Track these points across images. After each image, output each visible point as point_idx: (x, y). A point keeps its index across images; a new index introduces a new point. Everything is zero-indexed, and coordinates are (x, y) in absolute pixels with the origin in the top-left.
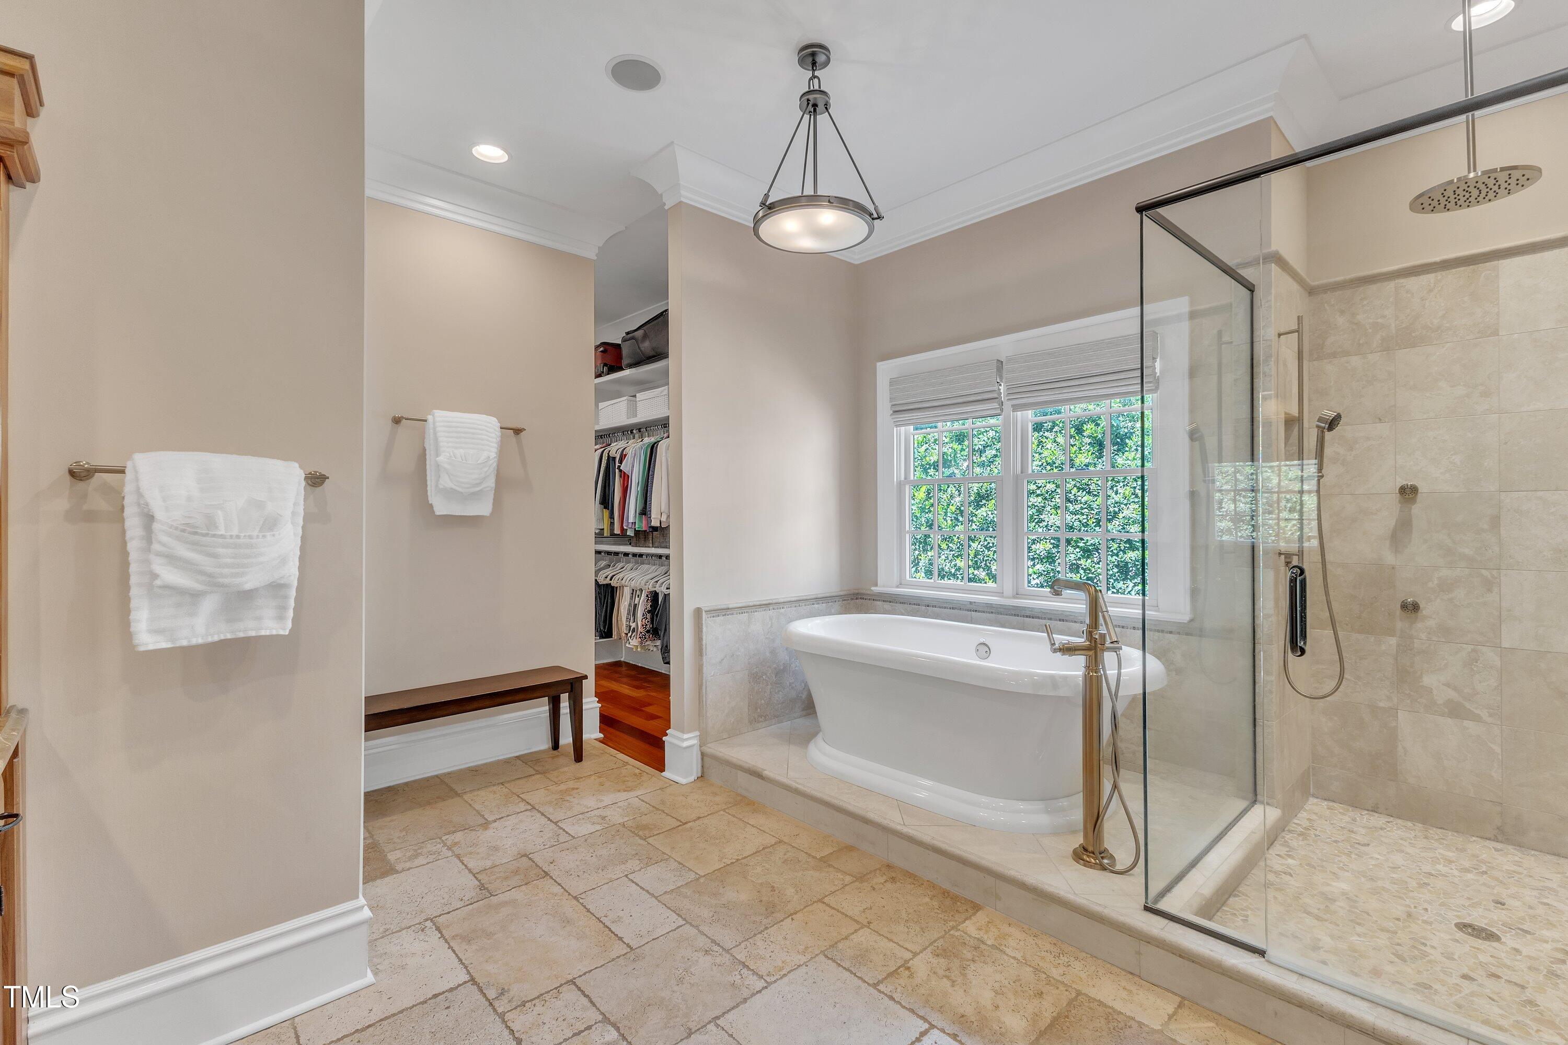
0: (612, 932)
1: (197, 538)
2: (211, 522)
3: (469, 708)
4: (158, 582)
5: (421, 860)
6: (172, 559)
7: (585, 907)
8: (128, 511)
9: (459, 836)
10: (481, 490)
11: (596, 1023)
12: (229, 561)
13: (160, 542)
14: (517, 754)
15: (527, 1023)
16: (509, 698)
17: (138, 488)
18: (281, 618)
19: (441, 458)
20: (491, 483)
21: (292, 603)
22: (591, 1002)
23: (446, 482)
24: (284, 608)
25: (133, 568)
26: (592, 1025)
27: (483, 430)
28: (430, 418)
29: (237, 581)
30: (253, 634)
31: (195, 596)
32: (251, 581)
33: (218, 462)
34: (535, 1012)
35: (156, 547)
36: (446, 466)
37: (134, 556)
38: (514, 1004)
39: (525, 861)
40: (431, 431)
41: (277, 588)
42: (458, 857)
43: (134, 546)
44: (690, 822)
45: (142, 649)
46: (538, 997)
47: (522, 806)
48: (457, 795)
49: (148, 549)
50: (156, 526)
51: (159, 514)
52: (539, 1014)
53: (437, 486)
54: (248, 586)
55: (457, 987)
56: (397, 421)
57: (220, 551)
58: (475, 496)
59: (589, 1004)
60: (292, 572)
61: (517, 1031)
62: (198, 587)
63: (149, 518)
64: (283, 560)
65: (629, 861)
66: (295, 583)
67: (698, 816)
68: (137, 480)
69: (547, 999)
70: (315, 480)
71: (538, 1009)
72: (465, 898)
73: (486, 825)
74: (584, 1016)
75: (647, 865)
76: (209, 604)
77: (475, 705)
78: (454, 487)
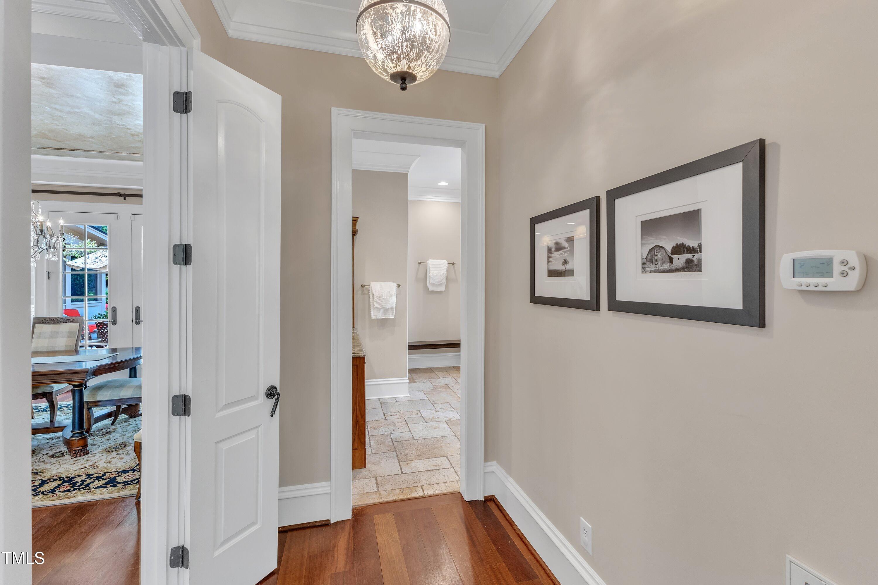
1: (380, 298)
2: (382, 296)
3: (437, 347)
4: (375, 306)
5: (422, 382)
6: (377, 302)
8: (370, 293)
9: (432, 379)
10: (441, 283)
12: (385, 303)
13: (375, 299)
14: (453, 366)
16: (448, 346)
17: (372, 289)
18: (393, 315)
19: (431, 274)
20: (444, 281)
21: (394, 312)
23: (432, 281)
24: (393, 313)
25: (371, 304)
27: (442, 265)
28: (428, 262)
29: (386, 307)
30: (388, 317)
31: (380, 309)
32: (388, 307)
33: (383, 283)
35: (374, 300)
36: (431, 276)
37: (371, 301)
39: (446, 386)
40: (428, 266)
41: (392, 308)
42: (431, 383)
43: (371, 300)
45: (372, 318)
47: (450, 376)
48: (434, 372)
49: (373, 300)
50: (374, 296)
51: (375, 294)
53: (429, 282)
54: (388, 308)
55: (424, 399)
56: (420, 263)
57: (384, 301)
58: (440, 285)
60: (394, 305)
62: (380, 308)
63: (373, 295)
64: (393, 303)
66: (395, 308)
68: (371, 287)
70: (399, 286)
72: (431, 389)
73: (439, 378)
76: (382, 311)
77: (439, 347)
78: (434, 283)
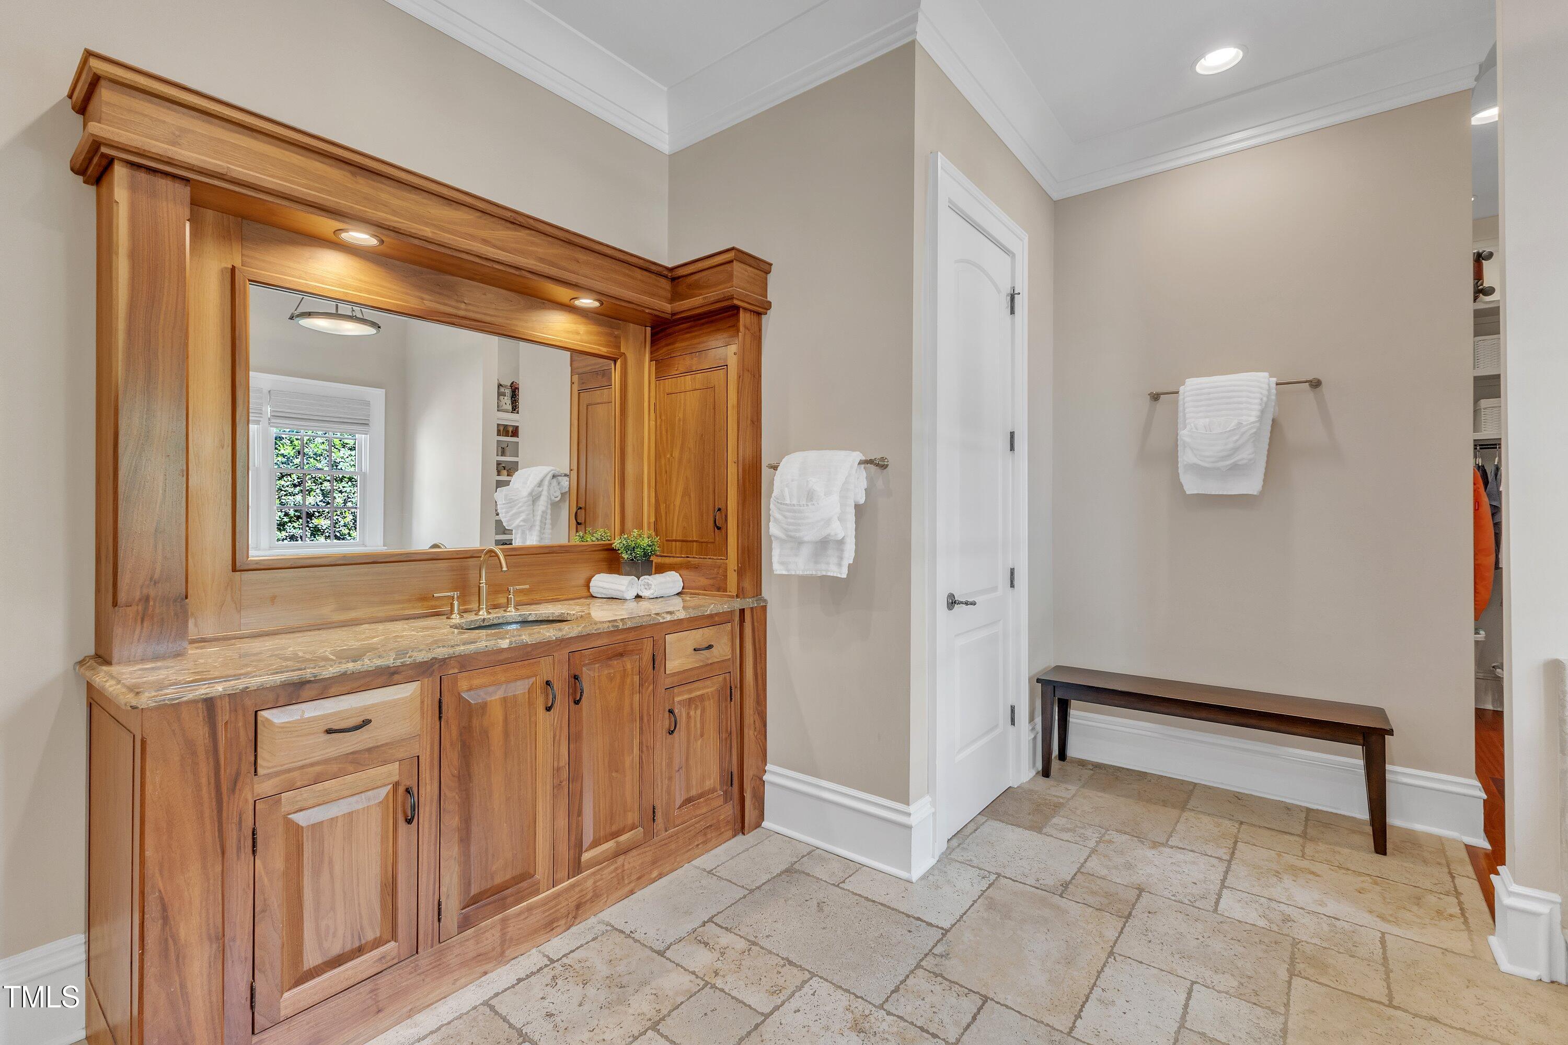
0: (1083, 1006)
7: (1104, 965)
11: (944, 1040)
15: (918, 987)
22: (968, 1026)
26: (939, 1038)
28: (1184, 389)
34: (933, 988)
38: (936, 970)
42: (1093, 852)
44: (1406, 1011)
46: (951, 981)
48: (1183, 808)
52: (932, 991)
55: (934, 926)
59: (965, 1025)
61: (906, 985)
65: (1226, 975)
67: (1436, 1015)
69: (953, 989)
71: (938, 988)
72: (1041, 882)
73: (1158, 845)
74: (947, 1026)
75: (1240, 996)
76: (806, 549)
